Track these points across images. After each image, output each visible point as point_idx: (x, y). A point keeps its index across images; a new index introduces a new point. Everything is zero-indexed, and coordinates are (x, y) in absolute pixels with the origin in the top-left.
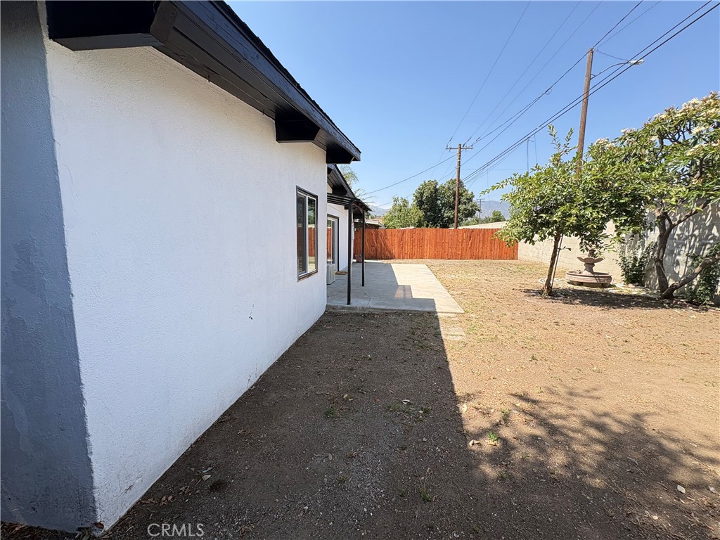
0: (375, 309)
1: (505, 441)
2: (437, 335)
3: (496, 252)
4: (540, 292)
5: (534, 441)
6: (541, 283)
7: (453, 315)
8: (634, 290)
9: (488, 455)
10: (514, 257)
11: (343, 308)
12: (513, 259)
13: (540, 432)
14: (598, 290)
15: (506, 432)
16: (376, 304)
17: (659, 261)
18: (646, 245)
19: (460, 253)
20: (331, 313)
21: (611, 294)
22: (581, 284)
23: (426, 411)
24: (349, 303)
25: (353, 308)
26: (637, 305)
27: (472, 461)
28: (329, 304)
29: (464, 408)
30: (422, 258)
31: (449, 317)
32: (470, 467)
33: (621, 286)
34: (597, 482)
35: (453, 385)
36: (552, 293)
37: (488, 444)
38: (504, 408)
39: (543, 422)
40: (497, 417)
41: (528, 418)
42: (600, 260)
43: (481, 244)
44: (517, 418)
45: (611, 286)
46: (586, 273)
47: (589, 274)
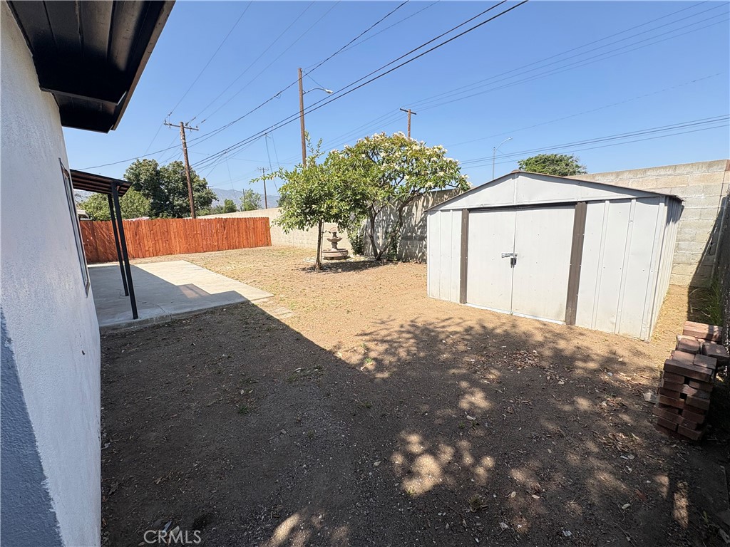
0: (178, 314)
1: (375, 359)
2: (269, 318)
4: (313, 268)
5: (386, 351)
6: (313, 261)
7: (265, 300)
9: (375, 370)
11: (130, 325)
12: (268, 245)
13: (385, 346)
14: (343, 261)
15: (373, 354)
16: (175, 309)
17: (372, 237)
19: (216, 244)
21: (351, 263)
22: (332, 258)
23: (320, 368)
24: (135, 316)
25: (146, 321)
26: (370, 266)
27: (369, 377)
29: (340, 355)
30: (171, 254)
31: (264, 302)
32: (372, 381)
33: (354, 258)
35: (318, 346)
36: (322, 268)
37: (370, 365)
38: (362, 343)
39: (383, 341)
40: (362, 350)
41: (376, 342)
42: (341, 239)
43: (236, 233)
44: (372, 345)
45: (349, 257)
46: (334, 250)
47: (336, 250)
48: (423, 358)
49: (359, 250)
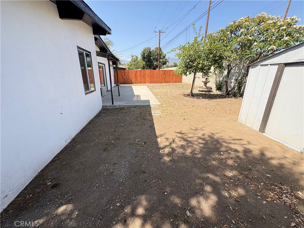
0: (124, 106)
1: (173, 148)
2: (150, 114)
3: (174, 80)
4: (189, 95)
5: (182, 147)
6: (189, 91)
7: (156, 106)
8: (219, 93)
9: (166, 154)
10: (181, 82)
11: (110, 106)
12: (180, 82)
13: (184, 143)
14: (207, 93)
15: (174, 145)
16: (125, 104)
17: (226, 82)
18: (223, 76)
19: (160, 80)
20: (105, 109)
21: (211, 94)
22: (202, 91)
23: (145, 143)
24: (113, 104)
25: (115, 106)
26: (219, 98)
27: (161, 156)
28: (103, 105)
29: (159, 140)
30: (145, 83)
31: (155, 107)
32: (160, 159)
33: (215, 92)
34: (199, 156)
35: (155, 132)
36: (193, 95)
37: (167, 150)
38: (173, 137)
39: (185, 140)
40: (171, 141)
41: (180, 139)
42: (209, 82)
43: (169, 76)
44: (177, 140)
45: (212, 92)
46: (204, 87)
47: (205, 87)
48: (198, 158)
49: (219, 88)
